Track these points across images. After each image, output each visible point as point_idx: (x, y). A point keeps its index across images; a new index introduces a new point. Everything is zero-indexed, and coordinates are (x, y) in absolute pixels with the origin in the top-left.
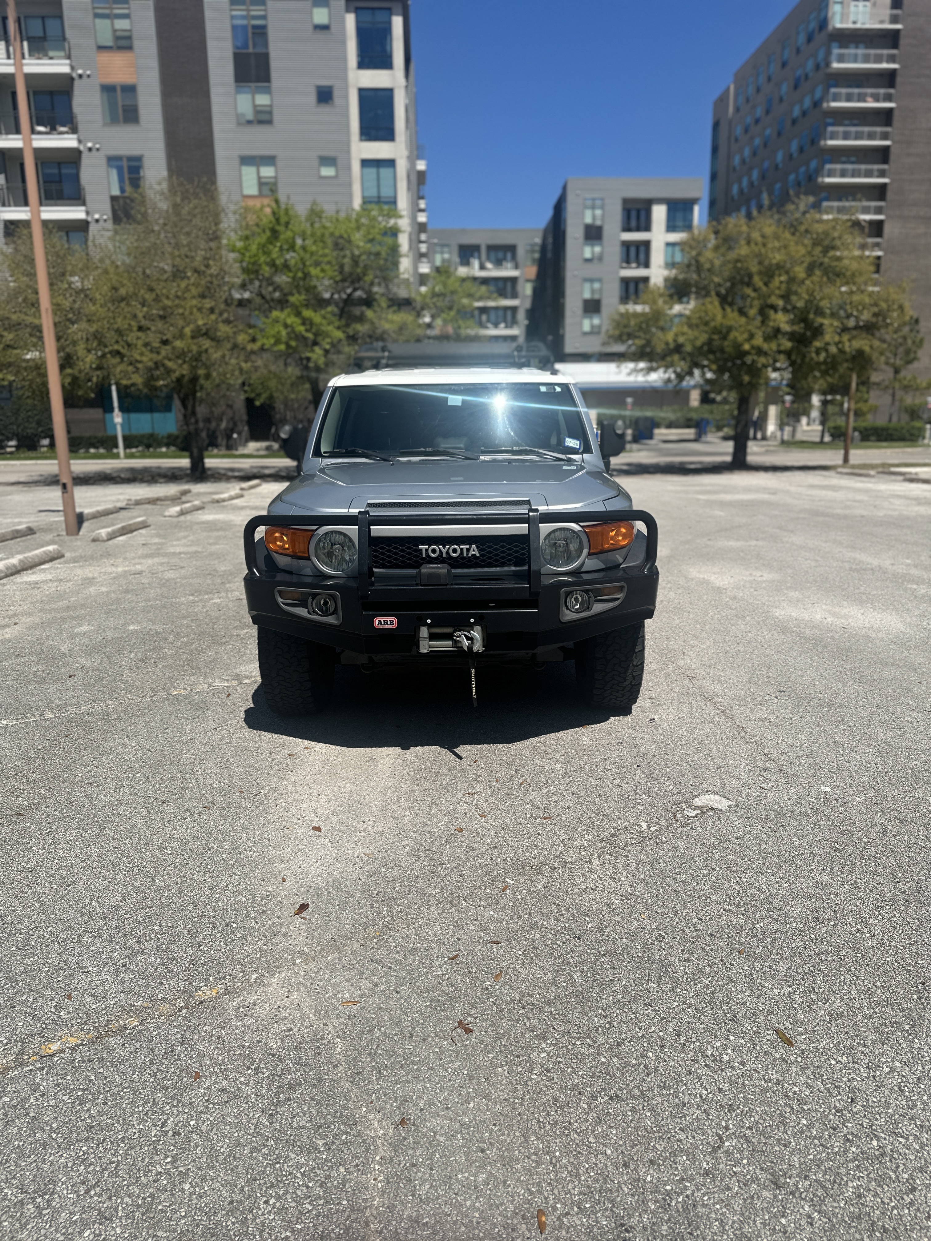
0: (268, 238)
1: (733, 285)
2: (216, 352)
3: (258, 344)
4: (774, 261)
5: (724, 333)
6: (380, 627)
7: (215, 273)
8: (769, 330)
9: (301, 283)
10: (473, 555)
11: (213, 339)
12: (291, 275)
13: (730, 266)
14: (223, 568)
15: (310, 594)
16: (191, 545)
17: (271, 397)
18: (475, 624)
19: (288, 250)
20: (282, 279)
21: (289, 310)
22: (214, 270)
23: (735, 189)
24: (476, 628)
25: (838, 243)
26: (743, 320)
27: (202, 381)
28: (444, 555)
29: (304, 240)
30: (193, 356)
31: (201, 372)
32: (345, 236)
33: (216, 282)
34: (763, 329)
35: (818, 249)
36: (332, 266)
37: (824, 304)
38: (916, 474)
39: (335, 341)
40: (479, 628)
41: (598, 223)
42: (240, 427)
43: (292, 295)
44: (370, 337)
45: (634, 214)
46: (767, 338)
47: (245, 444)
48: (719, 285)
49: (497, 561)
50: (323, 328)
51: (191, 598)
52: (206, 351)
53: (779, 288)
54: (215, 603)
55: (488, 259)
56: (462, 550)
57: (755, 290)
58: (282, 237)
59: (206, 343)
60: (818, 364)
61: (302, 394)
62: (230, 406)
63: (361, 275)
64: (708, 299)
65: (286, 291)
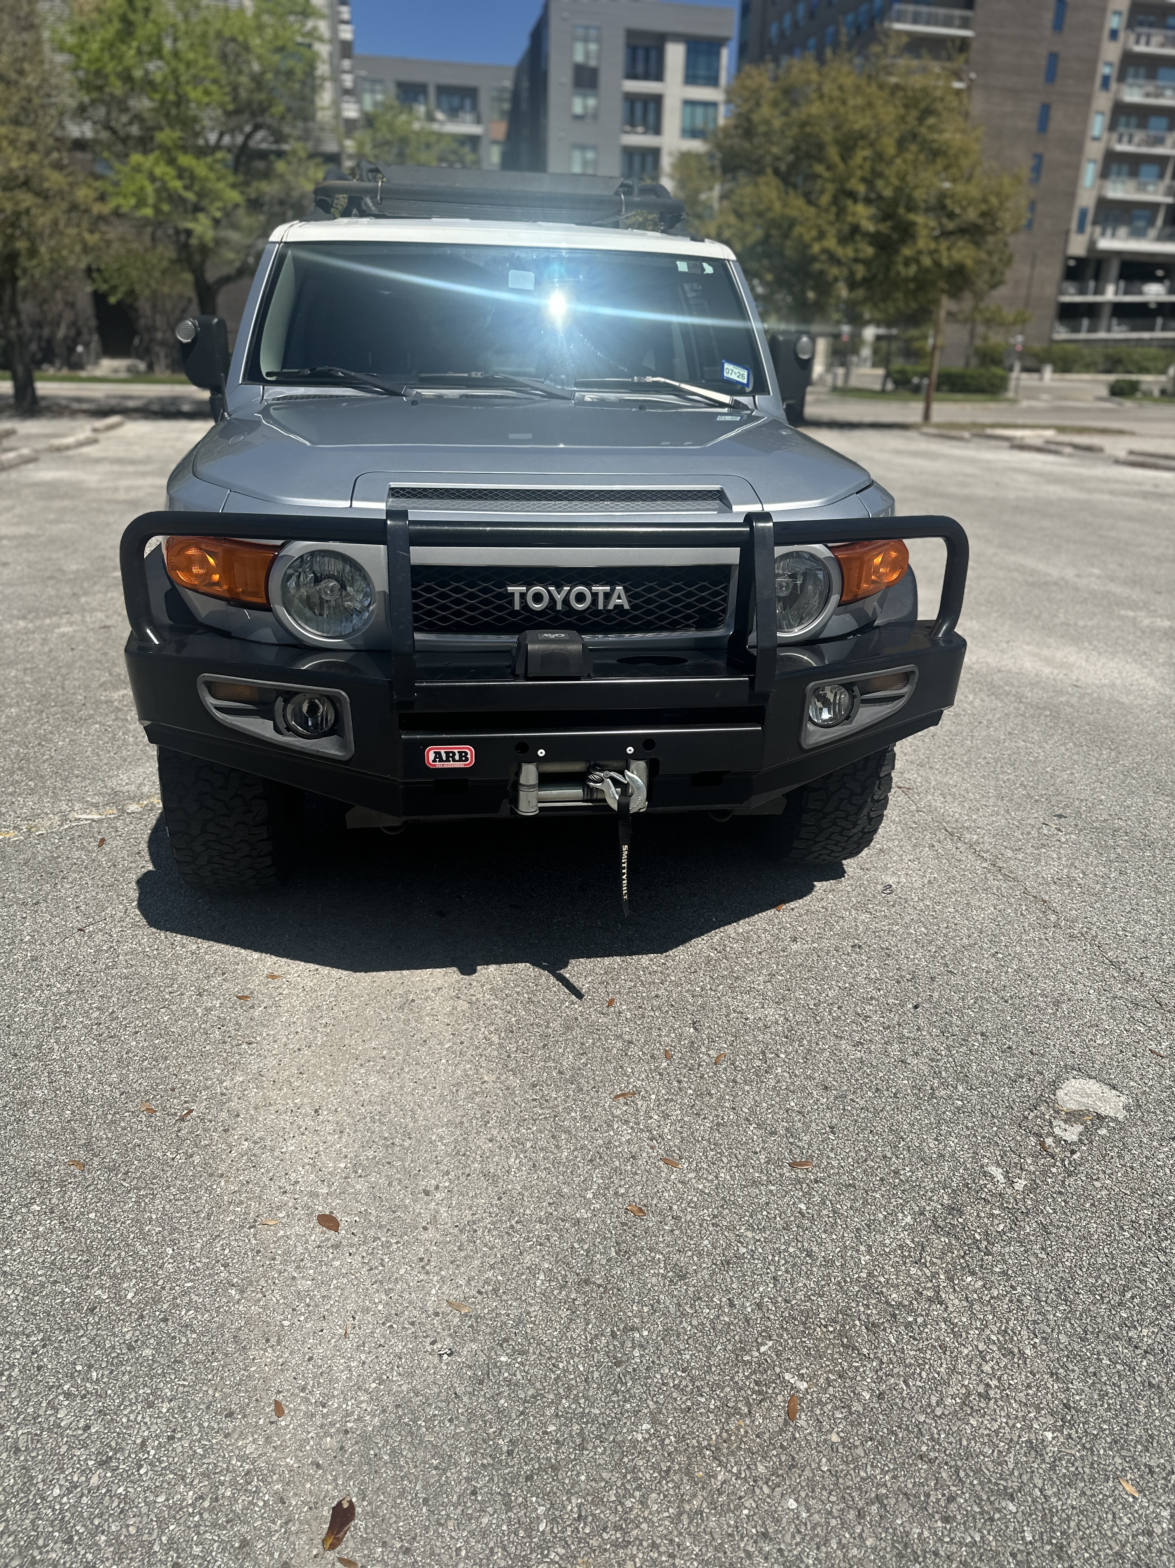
0: (118, 33)
1: (798, 160)
2: (43, 214)
3: (111, 204)
4: (857, 127)
5: (786, 226)
6: (439, 765)
7: (35, 84)
8: (846, 228)
9: (174, 112)
10: (616, 607)
11: (37, 194)
12: (157, 96)
13: (795, 130)
14: (74, 567)
15: (280, 692)
16: (18, 524)
17: (131, 293)
18: (635, 757)
19: (150, 54)
20: (143, 104)
21: (157, 153)
22: (31, 80)
23: (774, 30)
24: (634, 764)
25: (939, 106)
26: (811, 211)
27: (24, 262)
28: (559, 607)
29: (176, 40)
30: (6, 218)
31: (21, 245)
32: (240, 38)
33: (36, 101)
34: (837, 226)
35: (914, 113)
36: (221, 87)
37: (919, 195)
38: (1022, 438)
39: (230, 206)
40: (642, 764)
41: (593, 63)
42: (85, 337)
43: (161, 129)
44: (282, 203)
45: (641, 54)
46: (844, 240)
47: (96, 363)
48: (778, 158)
49: (662, 618)
50: (209, 185)
51: (22, 624)
52: (27, 211)
53: (861, 167)
54: (63, 635)
55: (439, 106)
56: (595, 595)
57: (829, 168)
58: (140, 33)
59: (27, 200)
60: (907, 280)
61: (179, 288)
62: (71, 305)
63: (265, 104)
64: (761, 180)
65: (150, 123)
